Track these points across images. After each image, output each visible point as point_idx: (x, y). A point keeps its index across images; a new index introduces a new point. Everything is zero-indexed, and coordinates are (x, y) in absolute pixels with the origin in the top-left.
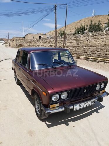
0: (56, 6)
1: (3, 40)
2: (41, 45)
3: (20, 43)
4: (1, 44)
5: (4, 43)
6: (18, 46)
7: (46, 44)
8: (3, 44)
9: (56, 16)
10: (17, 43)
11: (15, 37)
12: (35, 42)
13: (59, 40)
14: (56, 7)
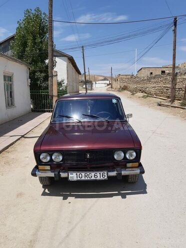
0: (176, 19)
1: (108, 80)
2: (153, 86)
3: (125, 84)
4: (104, 85)
5: (108, 85)
6: (123, 88)
7: (159, 86)
8: (106, 85)
9: (175, 36)
10: (121, 84)
11: (120, 75)
12: (145, 81)
13: (179, 77)
14: (176, 21)
